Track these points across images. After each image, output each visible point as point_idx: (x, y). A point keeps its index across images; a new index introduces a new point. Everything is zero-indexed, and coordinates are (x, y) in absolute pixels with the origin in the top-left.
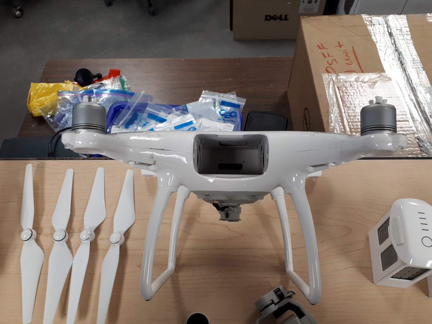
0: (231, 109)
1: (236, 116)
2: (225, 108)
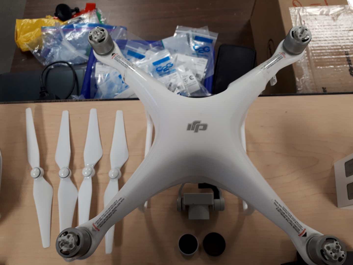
0: (204, 44)
1: (209, 51)
2: (198, 42)
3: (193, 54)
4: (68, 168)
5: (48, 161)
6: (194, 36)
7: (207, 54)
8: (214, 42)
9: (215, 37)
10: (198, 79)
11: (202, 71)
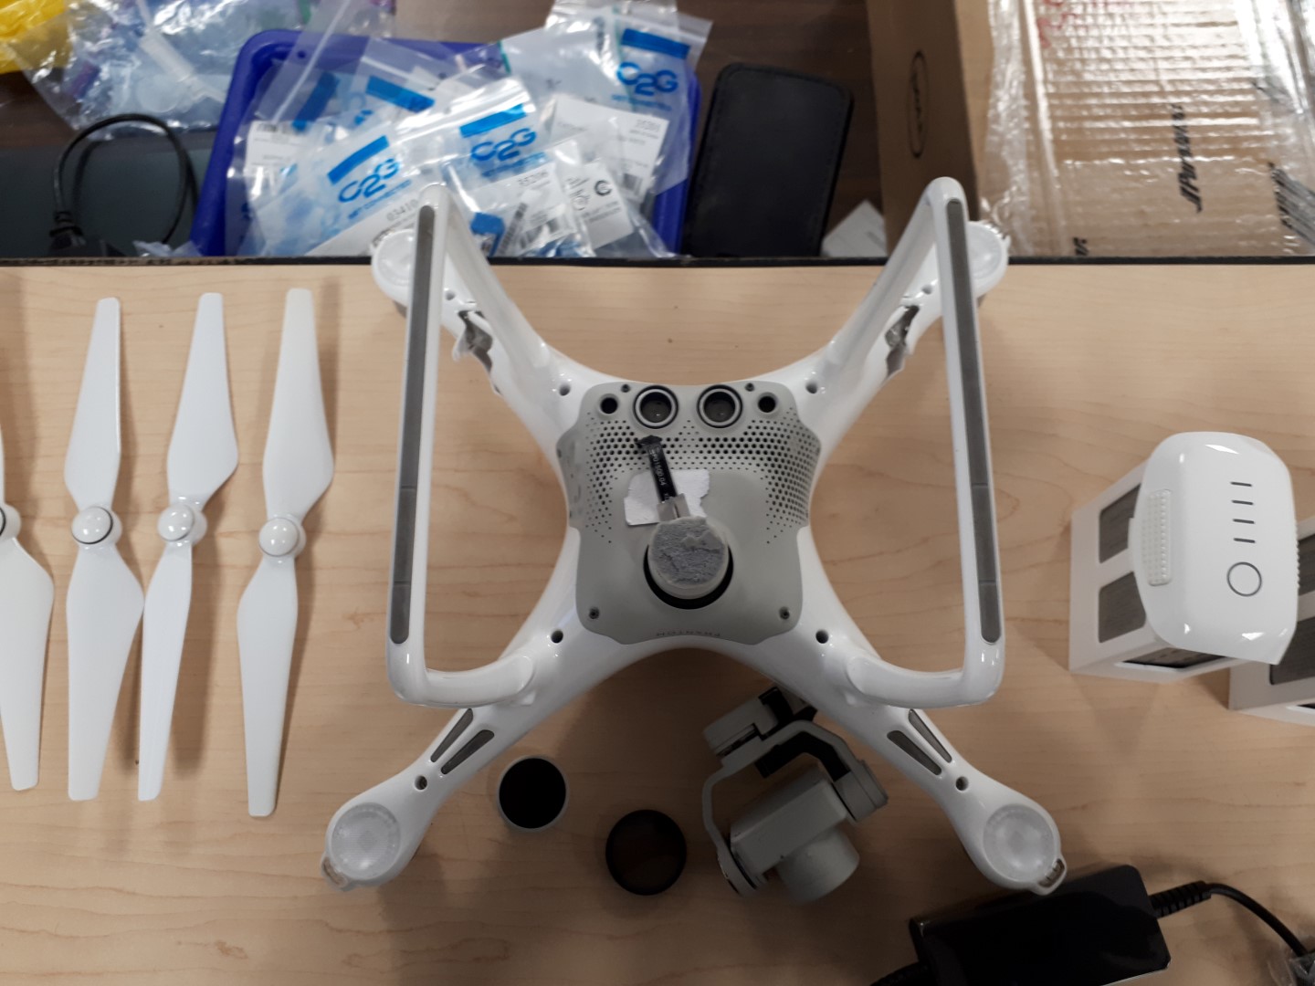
0: (656, 60)
1: (674, 87)
2: (634, 54)
3: (618, 98)
4: (108, 507)
5: (40, 484)
6: (623, 29)
7: (666, 98)
8: (695, 54)
9: (697, 36)
10: (631, 195)
11: (646, 166)
